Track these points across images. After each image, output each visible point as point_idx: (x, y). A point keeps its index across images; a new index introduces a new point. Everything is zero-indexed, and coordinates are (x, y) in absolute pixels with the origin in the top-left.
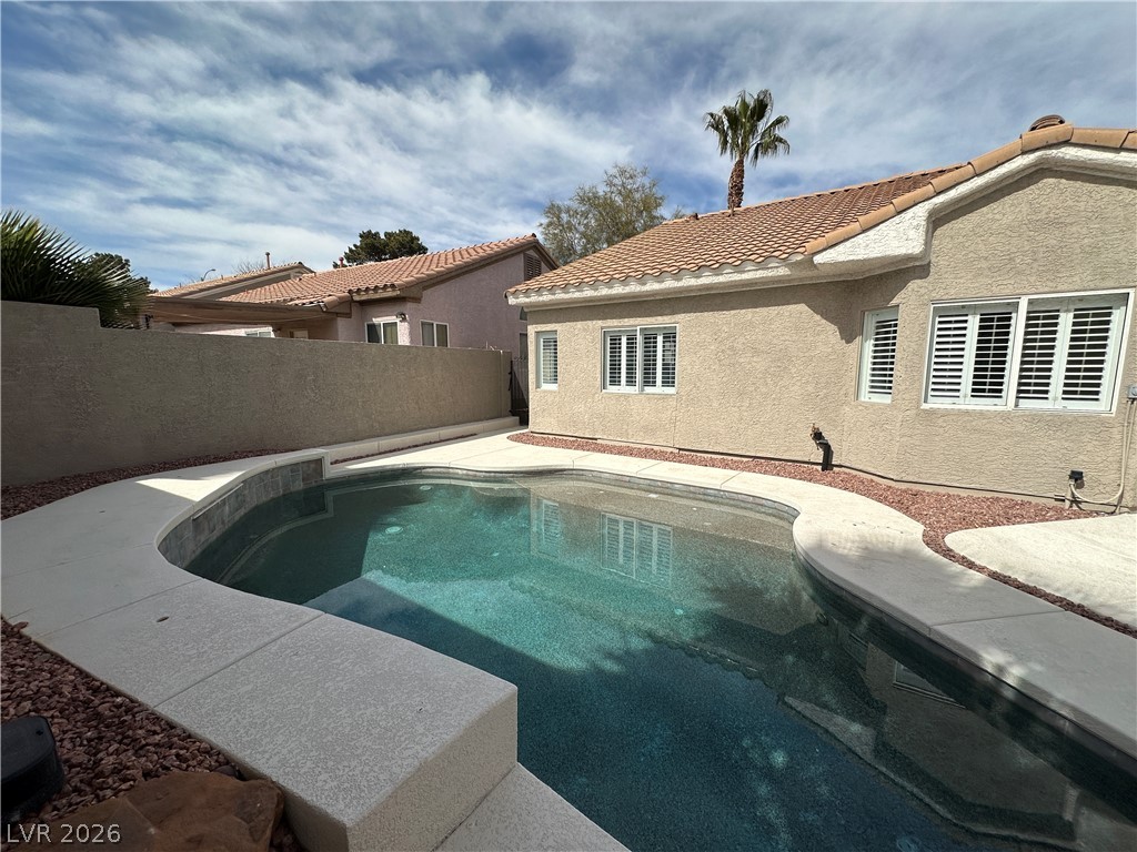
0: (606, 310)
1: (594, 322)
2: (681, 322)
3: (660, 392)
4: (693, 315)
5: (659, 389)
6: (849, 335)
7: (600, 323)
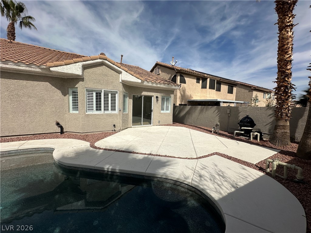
6: (64, 94)
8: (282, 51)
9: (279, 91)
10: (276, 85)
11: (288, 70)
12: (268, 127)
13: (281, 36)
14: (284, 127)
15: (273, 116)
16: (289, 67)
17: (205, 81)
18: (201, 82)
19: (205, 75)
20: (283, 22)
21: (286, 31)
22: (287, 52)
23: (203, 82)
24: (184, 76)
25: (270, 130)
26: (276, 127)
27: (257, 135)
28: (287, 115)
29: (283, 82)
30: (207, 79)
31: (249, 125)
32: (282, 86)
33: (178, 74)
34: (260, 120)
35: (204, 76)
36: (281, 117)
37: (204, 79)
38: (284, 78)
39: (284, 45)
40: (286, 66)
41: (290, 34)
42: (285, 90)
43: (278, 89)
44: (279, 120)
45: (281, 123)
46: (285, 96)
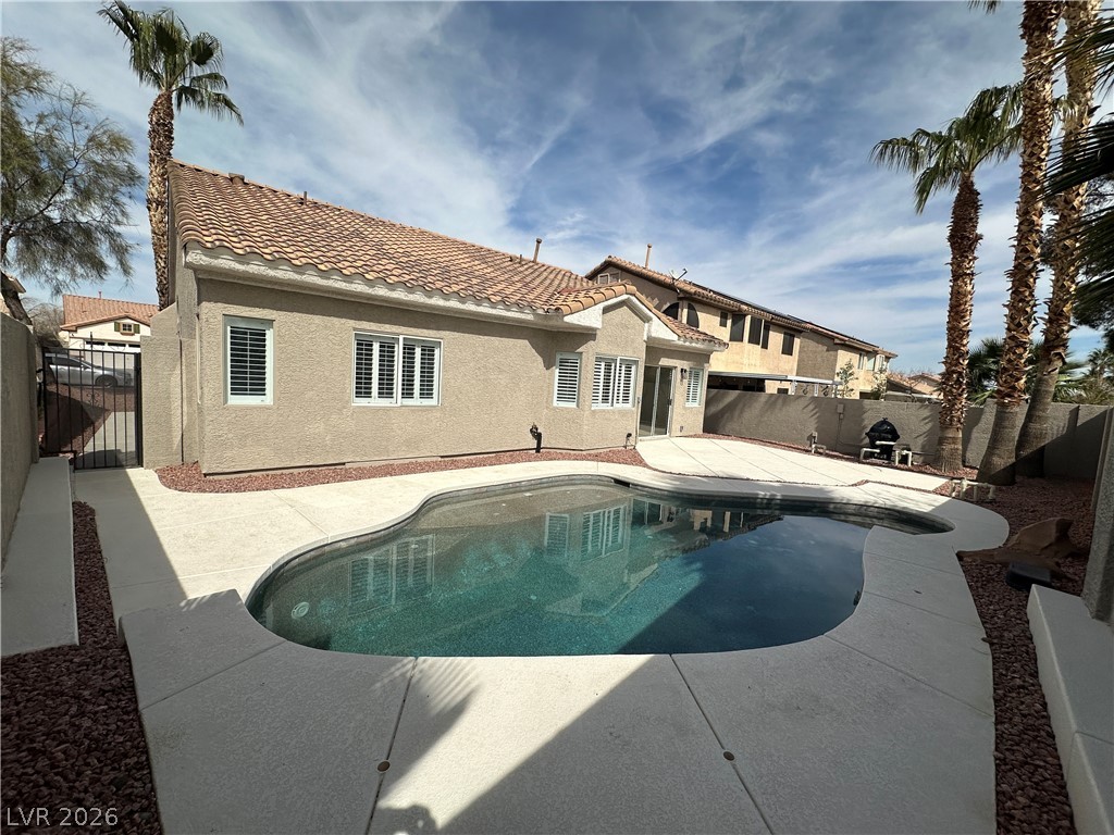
0: (360, 310)
1: (343, 321)
2: (447, 339)
3: (419, 404)
4: (457, 334)
5: (416, 401)
6: (548, 365)
7: (352, 323)
8: (957, 313)
9: (948, 379)
10: (943, 369)
11: (964, 346)
12: (921, 441)
13: (956, 288)
14: (954, 440)
15: (930, 421)
16: (965, 342)
17: (741, 322)
18: (729, 322)
19: (745, 307)
20: (959, 266)
21: (963, 282)
22: (964, 317)
23: (733, 324)
24: (696, 306)
25: (923, 447)
26: (941, 441)
27: (907, 455)
28: (959, 421)
29: (956, 365)
30: (745, 316)
31: (890, 436)
32: (954, 372)
33: (686, 303)
34: (906, 428)
35: (740, 310)
36: (951, 424)
37: (738, 316)
38: (957, 359)
39: (961, 305)
40: (962, 339)
41: (969, 288)
42: (958, 378)
43: (947, 375)
44: (947, 428)
45: (950, 434)
46: (958, 389)
